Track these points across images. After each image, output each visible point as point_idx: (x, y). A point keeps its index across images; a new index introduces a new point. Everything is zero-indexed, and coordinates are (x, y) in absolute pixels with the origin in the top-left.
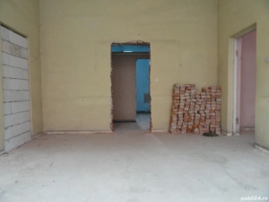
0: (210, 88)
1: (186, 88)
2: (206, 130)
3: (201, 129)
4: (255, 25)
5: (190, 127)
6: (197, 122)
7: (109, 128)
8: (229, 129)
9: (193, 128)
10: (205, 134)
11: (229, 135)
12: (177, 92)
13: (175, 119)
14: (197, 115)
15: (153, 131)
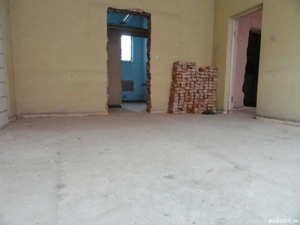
0: (208, 68)
1: (188, 67)
2: (205, 109)
3: (200, 108)
4: (262, 4)
5: (190, 106)
6: (197, 102)
7: (104, 110)
8: (225, 107)
9: (193, 107)
10: (204, 113)
11: (225, 113)
12: (179, 69)
13: (176, 98)
14: (197, 95)
15: (152, 112)
